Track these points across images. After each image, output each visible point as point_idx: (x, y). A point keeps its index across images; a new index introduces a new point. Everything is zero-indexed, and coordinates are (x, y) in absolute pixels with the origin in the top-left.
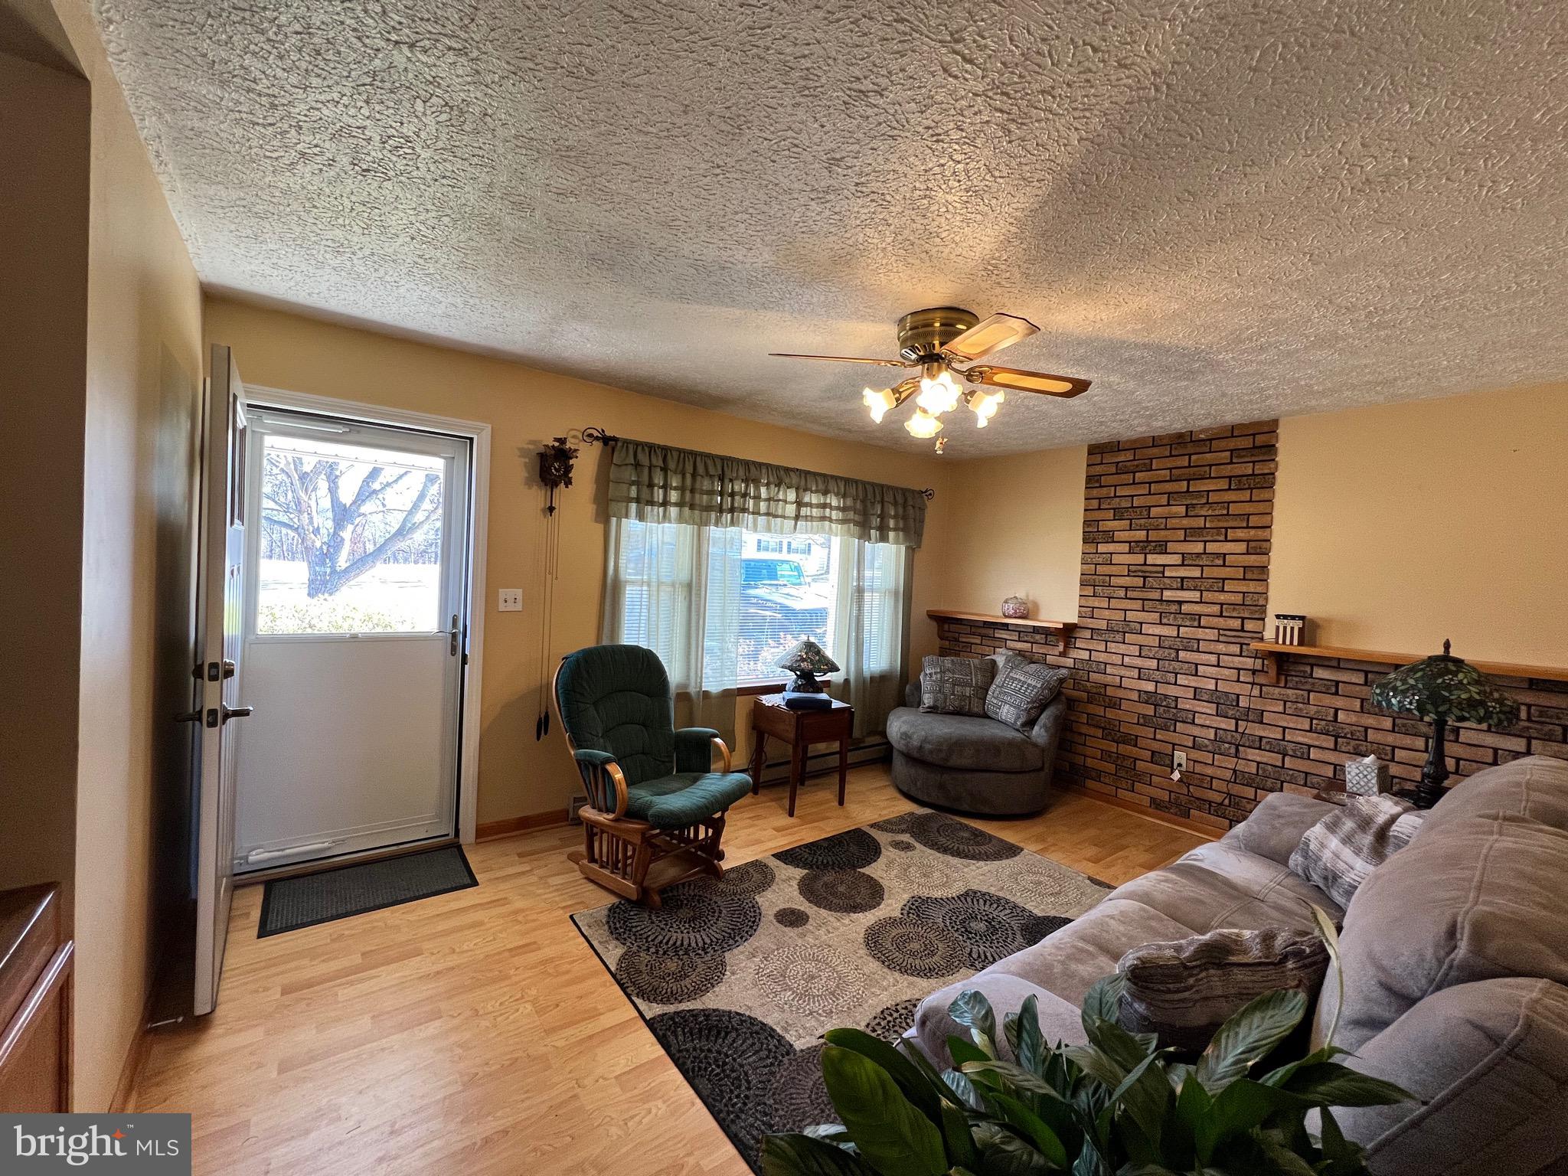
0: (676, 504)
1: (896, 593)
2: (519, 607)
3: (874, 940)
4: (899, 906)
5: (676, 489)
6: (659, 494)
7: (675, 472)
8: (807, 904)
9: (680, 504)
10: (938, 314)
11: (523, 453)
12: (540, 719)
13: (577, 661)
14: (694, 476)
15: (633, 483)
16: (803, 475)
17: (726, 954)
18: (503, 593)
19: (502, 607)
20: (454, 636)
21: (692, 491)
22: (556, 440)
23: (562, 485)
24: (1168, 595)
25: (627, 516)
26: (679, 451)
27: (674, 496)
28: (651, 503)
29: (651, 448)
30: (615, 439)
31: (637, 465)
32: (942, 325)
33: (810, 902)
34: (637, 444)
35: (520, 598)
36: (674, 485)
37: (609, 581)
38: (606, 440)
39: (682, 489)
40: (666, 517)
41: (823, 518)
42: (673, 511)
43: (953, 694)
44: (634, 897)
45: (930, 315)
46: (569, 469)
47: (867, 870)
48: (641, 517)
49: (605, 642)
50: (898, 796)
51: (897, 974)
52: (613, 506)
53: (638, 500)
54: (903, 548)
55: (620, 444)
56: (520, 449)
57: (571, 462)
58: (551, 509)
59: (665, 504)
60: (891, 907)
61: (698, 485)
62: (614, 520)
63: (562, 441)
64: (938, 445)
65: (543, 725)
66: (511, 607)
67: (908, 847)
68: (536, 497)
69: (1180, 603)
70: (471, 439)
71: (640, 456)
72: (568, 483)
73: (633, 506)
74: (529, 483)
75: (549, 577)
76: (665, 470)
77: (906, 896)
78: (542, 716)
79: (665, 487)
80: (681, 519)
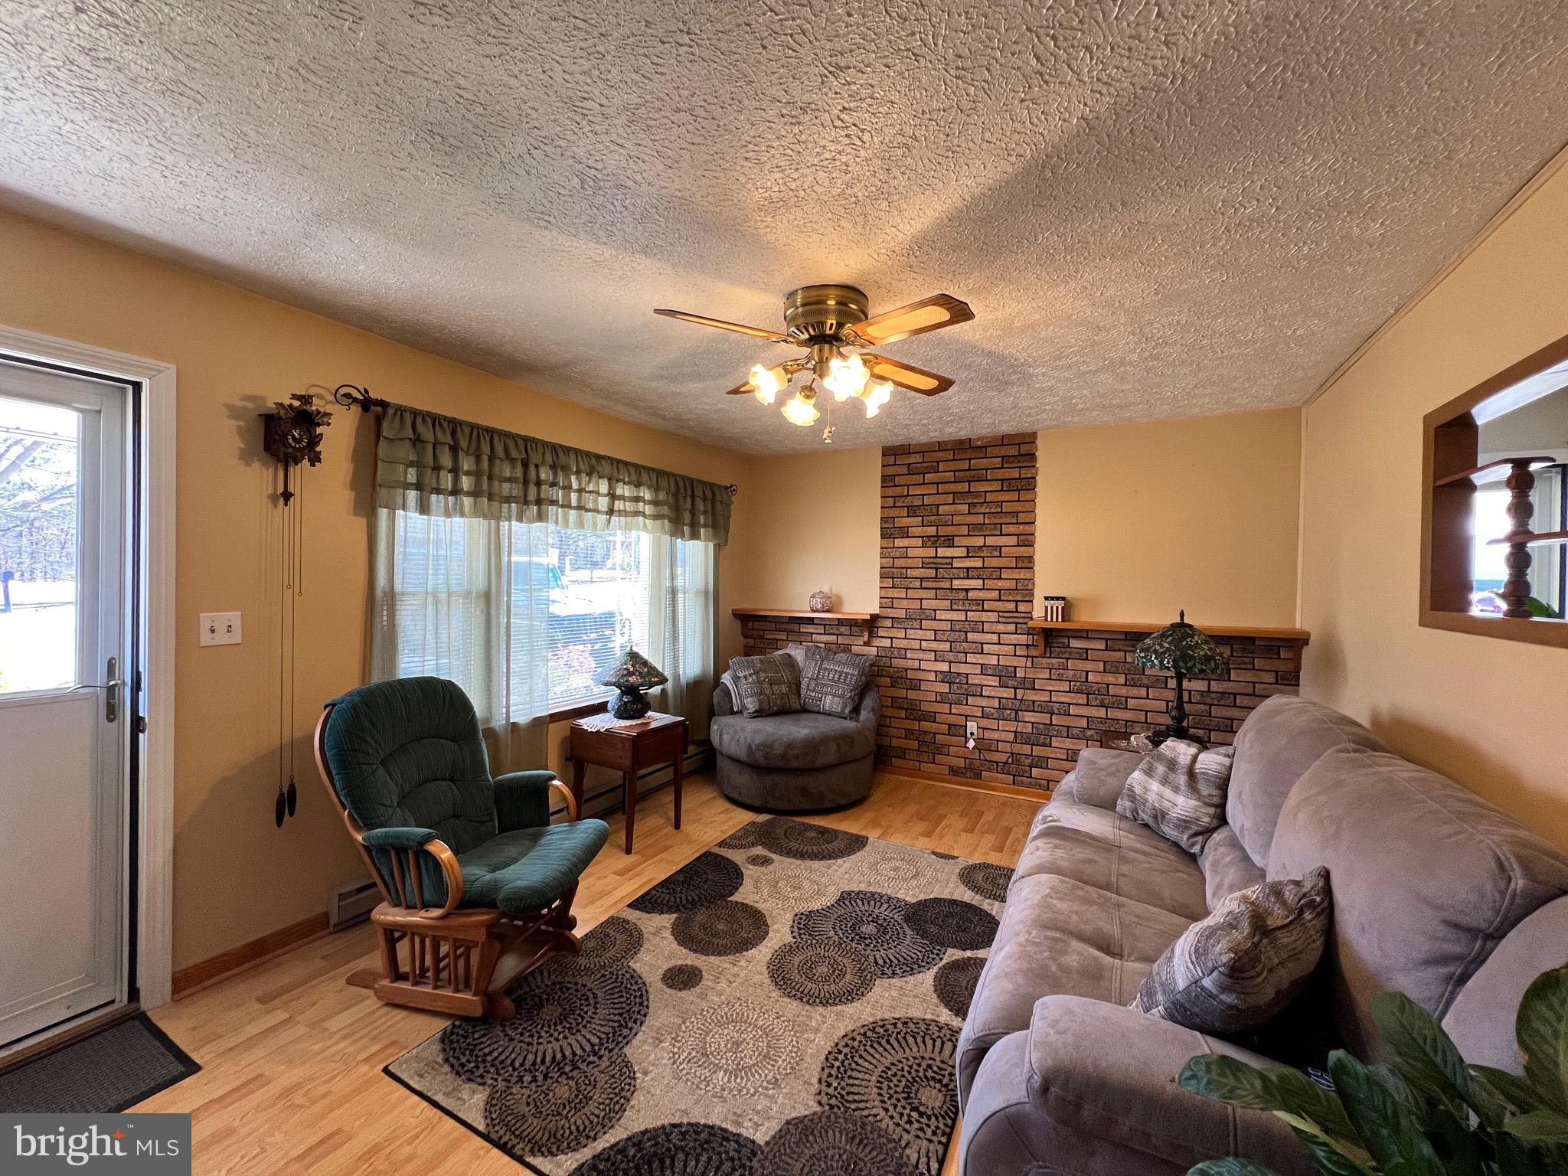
0: (469, 494)
1: (706, 593)
2: (236, 637)
3: (779, 972)
4: (786, 930)
5: (467, 473)
6: (447, 480)
7: (467, 453)
8: (692, 955)
9: (475, 493)
10: (833, 292)
11: (234, 412)
12: (282, 795)
13: (354, 707)
14: (492, 458)
15: (411, 464)
16: (615, 464)
17: (625, 1050)
18: (206, 619)
19: (206, 639)
20: (111, 690)
21: (490, 478)
22: (295, 397)
23: (306, 462)
24: (957, 583)
25: (402, 507)
26: (473, 426)
27: (466, 482)
28: (438, 491)
29: (435, 420)
30: (382, 404)
31: (417, 441)
32: (838, 303)
33: (695, 951)
34: (416, 413)
35: (237, 625)
36: (466, 468)
37: (379, 593)
38: (366, 403)
39: (477, 474)
40: (457, 510)
41: (637, 513)
42: (467, 501)
43: (773, 694)
44: (478, 1012)
45: (824, 292)
46: (314, 440)
47: (737, 897)
48: (424, 508)
49: (376, 678)
50: (729, 806)
51: (820, 1009)
52: (383, 493)
53: (419, 486)
54: (711, 545)
55: (391, 411)
56: (228, 406)
57: (319, 430)
58: (287, 496)
59: (455, 492)
60: (780, 934)
61: (496, 471)
62: (383, 513)
63: (306, 399)
64: (826, 434)
65: (286, 804)
66: (221, 638)
67: (765, 861)
68: (260, 477)
69: (967, 590)
70: (137, 387)
71: (420, 428)
72: (315, 459)
73: (412, 495)
74: (245, 456)
75: (288, 593)
76: (454, 449)
77: (789, 916)
78: (285, 790)
79: (455, 471)
80: (477, 513)
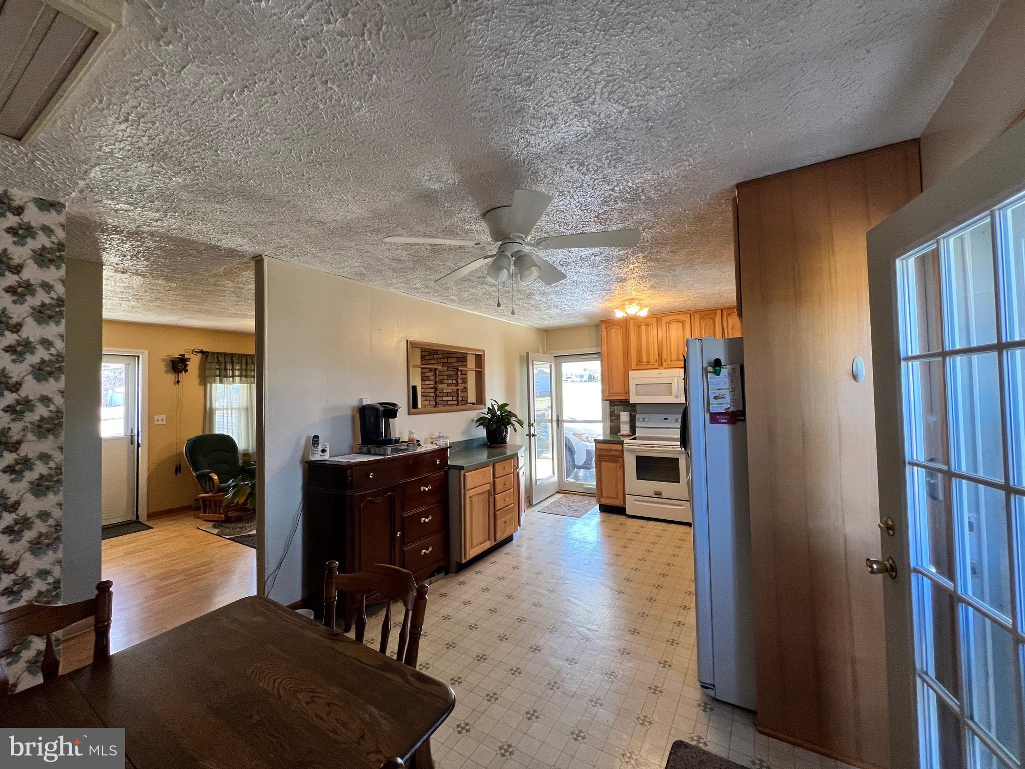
0: (238, 376)
2: (164, 422)
5: (238, 370)
6: (230, 373)
7: (237, 363)
9: (240, 376)
11: (163, 360)
12: (177, 467)
13: (195, 441)
14: (246, 363)
15: (218, 369)
19: (156, 423)
20: (132, 436)
21: (246, 370)
22: (180, 355)
23: (183, 372)
25: (215, 382)
26: (239, 355)
27: (237, 373)
28: (226, 376)
29: (225, 355)
30: (207, 352)
31: (219, 362)
34: (218, 353)
35: (164, 420)
36: (237, 368)
37: (208, 409)
38: (202, 352)
39: (241, 370)
40: (233, 382)
42: (237, 379)
46: (186, 365)
48: (221, 382)
49: (207, 433)
52: (208, 380)
53: (220, 376)
55: (210, 354)
56: (163, 359)
57: (187, 363)
58: (178, 382)
59: (233, 376)
61: (249, 368)
62: (209, 385)
63: (183, 355)
65: (178, 469)
66: (160, 422)
68: (171, 377)
70: (138, 357)
71: (220, 357)
72: (186, 371)
73: (218, 378)
74: (167, 372)
75: (178, 410)
76: (232, 363)
78: (178, 465)
79: (233, 370)
80: (241, 382)
